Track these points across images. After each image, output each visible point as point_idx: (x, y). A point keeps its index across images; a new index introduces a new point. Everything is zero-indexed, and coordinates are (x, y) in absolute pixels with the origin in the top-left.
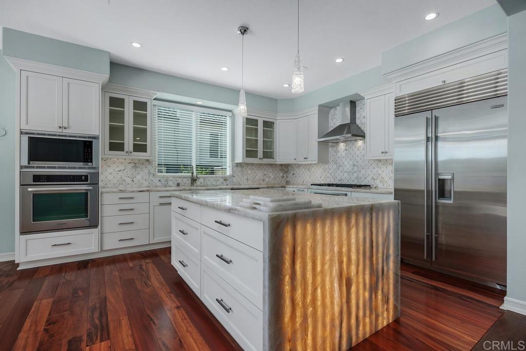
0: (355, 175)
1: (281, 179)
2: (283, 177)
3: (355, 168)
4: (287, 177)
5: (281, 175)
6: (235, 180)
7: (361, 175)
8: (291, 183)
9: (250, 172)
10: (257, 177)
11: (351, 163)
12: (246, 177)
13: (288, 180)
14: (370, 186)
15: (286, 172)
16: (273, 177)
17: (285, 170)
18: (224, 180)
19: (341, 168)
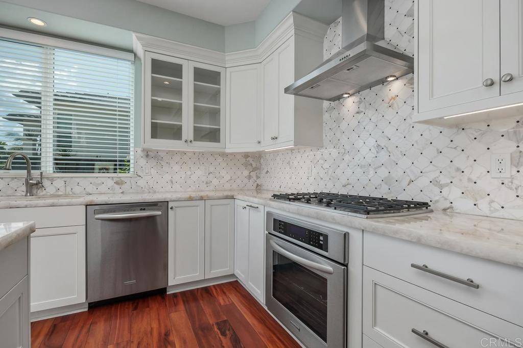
0: (383, 173)
1: (246, 180)
2: (250, 177)
3: (383, 155)
4: (258, 177)
5: (246, 173)
6: (141, 183)
7: (397, 173)
8: (264, 188)
9: (176, 168)
10: (194, 178)
11: (371, 142)
12: (167, 177)
13: (259, 182)
14: (425, 205)
15: (255, 169)
16: (227, 177)
17: (254, 165)
18: (116, 183)
19: (347, 157)
